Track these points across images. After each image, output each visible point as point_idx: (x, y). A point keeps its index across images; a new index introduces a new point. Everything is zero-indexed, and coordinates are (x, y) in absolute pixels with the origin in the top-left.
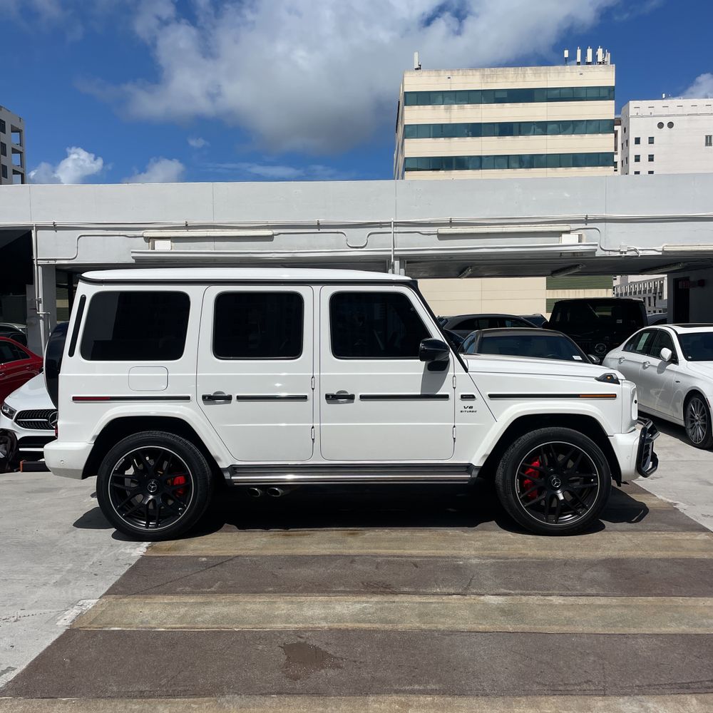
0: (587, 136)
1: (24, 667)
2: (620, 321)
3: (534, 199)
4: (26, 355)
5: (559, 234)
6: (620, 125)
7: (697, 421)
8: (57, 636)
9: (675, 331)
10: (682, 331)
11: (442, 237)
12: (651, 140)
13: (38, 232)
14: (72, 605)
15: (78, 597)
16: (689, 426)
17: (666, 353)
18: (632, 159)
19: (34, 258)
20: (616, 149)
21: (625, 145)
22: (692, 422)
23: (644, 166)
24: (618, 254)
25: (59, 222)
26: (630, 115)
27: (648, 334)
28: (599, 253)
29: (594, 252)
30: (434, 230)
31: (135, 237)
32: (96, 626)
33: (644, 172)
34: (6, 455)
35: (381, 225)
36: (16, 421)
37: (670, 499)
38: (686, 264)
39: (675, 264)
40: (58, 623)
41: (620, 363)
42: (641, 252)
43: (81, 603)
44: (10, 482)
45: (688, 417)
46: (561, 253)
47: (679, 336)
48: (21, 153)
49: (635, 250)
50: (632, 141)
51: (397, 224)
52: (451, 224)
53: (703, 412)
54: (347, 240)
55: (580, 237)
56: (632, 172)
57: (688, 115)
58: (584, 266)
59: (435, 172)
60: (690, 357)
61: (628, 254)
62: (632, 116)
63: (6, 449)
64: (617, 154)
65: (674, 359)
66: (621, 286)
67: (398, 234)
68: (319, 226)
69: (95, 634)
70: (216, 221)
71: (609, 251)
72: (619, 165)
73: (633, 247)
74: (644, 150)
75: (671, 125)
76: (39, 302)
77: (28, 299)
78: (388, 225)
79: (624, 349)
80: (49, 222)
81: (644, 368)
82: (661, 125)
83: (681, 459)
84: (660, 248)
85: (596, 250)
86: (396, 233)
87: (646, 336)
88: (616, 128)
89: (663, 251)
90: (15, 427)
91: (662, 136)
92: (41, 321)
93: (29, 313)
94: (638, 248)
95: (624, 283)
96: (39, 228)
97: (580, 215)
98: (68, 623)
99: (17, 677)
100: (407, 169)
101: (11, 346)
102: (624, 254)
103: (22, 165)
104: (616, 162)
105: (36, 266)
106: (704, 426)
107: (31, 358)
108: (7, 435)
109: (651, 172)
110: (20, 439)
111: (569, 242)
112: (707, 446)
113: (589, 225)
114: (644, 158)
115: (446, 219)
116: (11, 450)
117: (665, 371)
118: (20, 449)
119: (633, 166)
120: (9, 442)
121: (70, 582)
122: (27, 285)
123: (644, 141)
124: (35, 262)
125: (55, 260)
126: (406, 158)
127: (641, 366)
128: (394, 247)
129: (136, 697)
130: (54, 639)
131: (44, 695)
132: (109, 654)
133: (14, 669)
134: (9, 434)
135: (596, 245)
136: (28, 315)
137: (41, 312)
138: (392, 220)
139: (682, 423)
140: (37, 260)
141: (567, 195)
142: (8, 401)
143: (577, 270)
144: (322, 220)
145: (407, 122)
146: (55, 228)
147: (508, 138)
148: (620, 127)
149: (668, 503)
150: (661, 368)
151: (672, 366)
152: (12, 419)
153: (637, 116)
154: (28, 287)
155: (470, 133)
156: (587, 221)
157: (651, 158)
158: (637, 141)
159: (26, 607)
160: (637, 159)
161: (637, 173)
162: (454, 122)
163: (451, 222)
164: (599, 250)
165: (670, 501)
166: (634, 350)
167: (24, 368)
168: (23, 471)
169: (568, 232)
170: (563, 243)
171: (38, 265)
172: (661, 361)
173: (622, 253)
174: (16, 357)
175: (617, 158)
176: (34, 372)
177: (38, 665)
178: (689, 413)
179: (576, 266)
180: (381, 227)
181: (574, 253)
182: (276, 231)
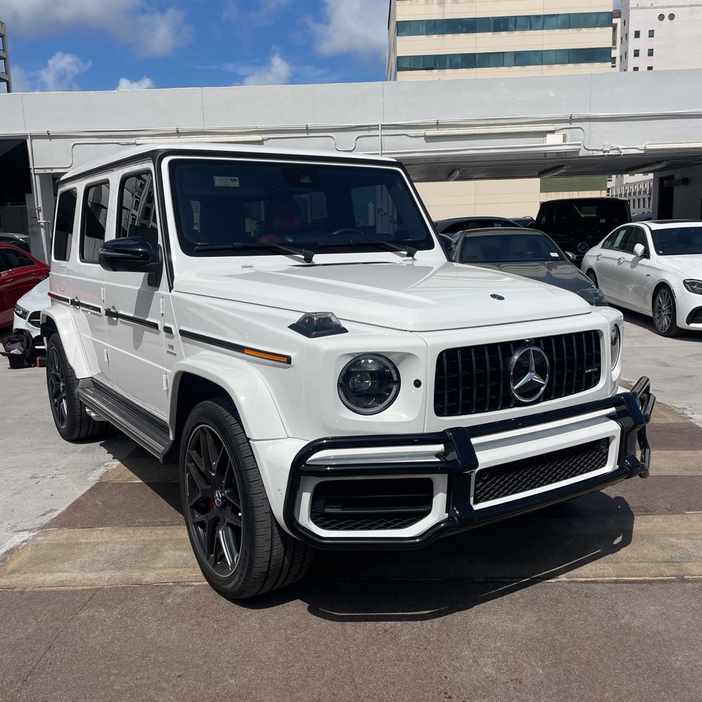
0: (584, 30)
1: (64, 509)
2: (603, 221)
3: (520, 99)
4: (31, 262)
5: (543, 134)
6: (620, 17)
7: (664, 311)
8: (89, 487)
9: (649, 227)
10: (656, 227)
11: (429, 139)
12: (651, 33)
13: (33, 141)
14: (99, 466)
15: (103, 460)
16: (657, 315)
17: (639, 248)
18: (631, 54)
19: (31, 167)
20: (614, 43)
21: (624, 39)
22: (660, 312)
23: (643, 61)
24: (601, 153)
25: (53, 131)
26: (630, 6)
27: (624, 231)
28: (583, 153)
29: (577, 151)
30: (421, 132)
31: (128, 144)
32: (120, 480)
33: (643, 68)
34: (24, 352)
35: (369, 128)
36: (29, 321)
37: (628, 378)
38: (669, 162)
39: (658, 162)
40: (88, 479)
41: (598, 259)
42: (623, 151)
43: (106, 464)
44: (29, 375)
45: (656, 308)
46: (545, 153)
47: (653, 233)
48: (4, 59)
49: (618, 149)
50: (632, 35)
51: (384, 127)
52: (438, 126)
53: (670, 303)
54: (336, 144)
55: (565, 136)
56: (630, 69)
57: (690, 6)
58: (570, 166)
59: (428, 72)
60: (661, 252)
61: (612, 153)
62: (633, 8)
63: (22, 346)
64: (615, 48)
65: (646, 254)
66: (616, 187)
67: (386, 137)
68: (307, 130)
69: (120, 485)
70: (207, 127)
71: (593, 150)
72: (618, 60)
73: (616, 146)
74: (643, 44)
75: (672, 17)
76: (39, 211)
77: (28, 207)
78: (376, 127)
79: (603, 247)
80: (43, 131)
81: (619, 263)
82: (661, 17)
83: (645, 346)
84: (642, 147)
85: (580, 149)
86: (384, 135)
87: (623, 233)
88: (615, 21)
89: (645, 149)
90: (29, 327)
91: (661, 28)
92: (42, 229)
93: (30, 221)
94: (620, 147)
95: (619, 184)
96: (33, 137)
97: (564, 114)
98: (97, 478)
99: (60, 515)
100: (399, 69)
101: (17, 254)
102: (606, 153)
103: (7, 72)
104: (615, 58)
105: (33, 175)
106: (669, 315)
107: (36, 265)
108: (23, 334)
109: (650, 68)
110: (35, 338)
111: (554, 142)
112: (671, 334)
113: (574, 125)
114: (644, 53)
115: (433, 121)
116: (28, 347)
117: (638, 266)
118: (36, 347)
119: (632, 62)
120: (25, 340)
121: (95, 450)
122: (26, 194)
123: (644, 34)
124: (32, 171)
125: (52, 169)
126: (398, 57)
127: (617, 262)
128: (382, 150)
129: (159, 525)
130: (86, 490)
131: (83, 526)
132: (134, 498)
133: (56, 510)
134: (25, 333)
135: (580, 144)
136: (30, 224)
137: (42, 221)
138: (380, 122)
139: (651, 314)
140: (34, 169)
141: (552, 94)
142: (20, 303)
143: (562, 171)
144: (311, 124)
145: (399, 19)
146: (49, 136)
147: (503, 33)
148: (619, 19)
149: (625, 381)
150: (634, 263)
151: (644, 261)
152: (25, 319)
153: (638, 7)
154: (27, 196)
155: (464, 29)
156: (571, 120)
157: (651, 53)
158: (637, 34)
159: (59, 468)
160: (637, 53)
161: (636, 69)
162: (447, 17)
163: (438, 123)
164: (583, 150)
165: (627, 380)
166: (611, 247)
167: (30, 274)
168: (40, 366)
169: (552, 132)
170: (548, 143)
171: (35, 174)
172: (634, 256)
173: (605, 152)
174: (22, 263)
175: (615, 53)
176: (39, 277)
177: (76, 506)
178: (657, 304)
179: (561, 167)
180: (369, 130)
181: (558, 153)
182: (265, 136)
